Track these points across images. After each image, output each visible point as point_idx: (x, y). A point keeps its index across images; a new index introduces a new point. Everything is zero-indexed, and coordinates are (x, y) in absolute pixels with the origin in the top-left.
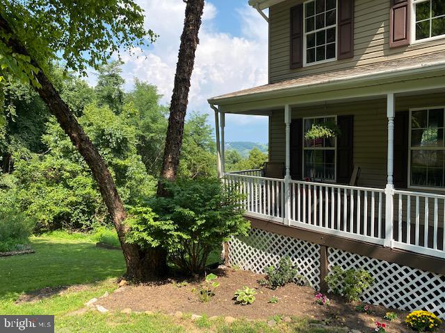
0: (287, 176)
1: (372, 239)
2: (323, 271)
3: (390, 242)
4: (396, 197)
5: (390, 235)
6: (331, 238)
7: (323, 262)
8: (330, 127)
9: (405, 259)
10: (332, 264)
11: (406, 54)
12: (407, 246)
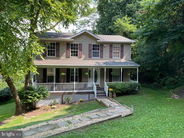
0: (54, 82)
1: (72, 91)
2: (62, 99)
3: (75, 91)
4: (75, 84)
5: (75, 90)
6: (64, 93)
7: (62, 98)
8: (65, 73)
9: (77, 93)
10: (64, 98)
11: (69, 59)
12: (77, 91)
